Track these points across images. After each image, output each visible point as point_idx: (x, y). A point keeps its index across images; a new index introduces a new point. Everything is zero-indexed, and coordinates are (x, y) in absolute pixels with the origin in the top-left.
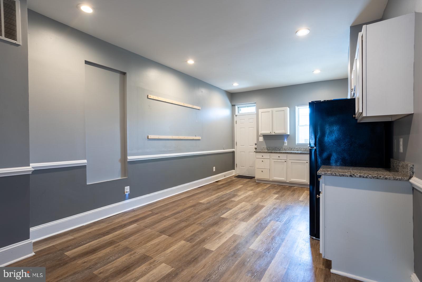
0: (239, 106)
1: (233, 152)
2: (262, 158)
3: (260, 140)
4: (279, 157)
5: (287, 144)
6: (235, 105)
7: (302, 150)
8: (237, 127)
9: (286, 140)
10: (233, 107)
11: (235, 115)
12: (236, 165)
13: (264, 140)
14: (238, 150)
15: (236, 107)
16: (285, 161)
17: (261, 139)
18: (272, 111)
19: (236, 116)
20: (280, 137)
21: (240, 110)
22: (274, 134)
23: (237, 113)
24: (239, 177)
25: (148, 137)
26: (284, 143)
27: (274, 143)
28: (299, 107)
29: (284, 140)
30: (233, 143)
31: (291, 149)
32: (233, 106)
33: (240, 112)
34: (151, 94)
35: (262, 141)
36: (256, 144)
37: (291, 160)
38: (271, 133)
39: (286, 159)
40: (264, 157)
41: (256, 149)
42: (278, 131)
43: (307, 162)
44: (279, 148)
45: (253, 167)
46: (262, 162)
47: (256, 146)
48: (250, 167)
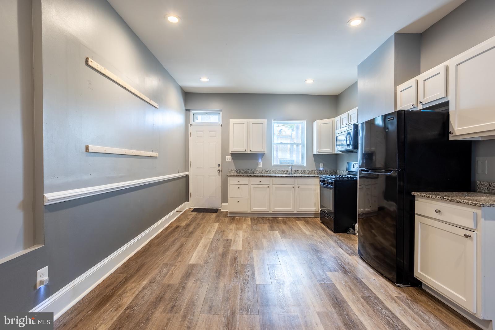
0: (195, 112)
1: (187, 177)
2: (239, 183)
3: (227, 160)
4: (260, 182)
5: (262, 166)
6: (189, 110)
7: (280, 172)
8: (192, 142)
9: (260, 160)
10: (188, 112)
11: (189, 124)
12: (191, 194)
13: (233, 160)
14: (192, 173)
15: (192, 113)
16: (268, 187)
17: (229, 158)
18: (248, 123)
19: (191, 125)
20: (253, 156)
21: (197, 118)
22: (250, 153)
23: (192, 122)
24: (196, 210)
25: (87, 148)
26: (258, 164)
27: (245, 165)
30: (186, 164)
31: (267, 172)
32: (188, 110)
33: (196, 121)
34: (92, 57)
35: (230, 161)
36: (219, 166)
37: (273, 185)
38: (246, 152)
39: (269, 185)
40: (240, 183)
41: (219, 171)
42: (255, 149)
43: (293, 187)
44: (251, 171)
45: (215, 196)
46: (238, 189)
47: (220, 168)
48: (211, 196)
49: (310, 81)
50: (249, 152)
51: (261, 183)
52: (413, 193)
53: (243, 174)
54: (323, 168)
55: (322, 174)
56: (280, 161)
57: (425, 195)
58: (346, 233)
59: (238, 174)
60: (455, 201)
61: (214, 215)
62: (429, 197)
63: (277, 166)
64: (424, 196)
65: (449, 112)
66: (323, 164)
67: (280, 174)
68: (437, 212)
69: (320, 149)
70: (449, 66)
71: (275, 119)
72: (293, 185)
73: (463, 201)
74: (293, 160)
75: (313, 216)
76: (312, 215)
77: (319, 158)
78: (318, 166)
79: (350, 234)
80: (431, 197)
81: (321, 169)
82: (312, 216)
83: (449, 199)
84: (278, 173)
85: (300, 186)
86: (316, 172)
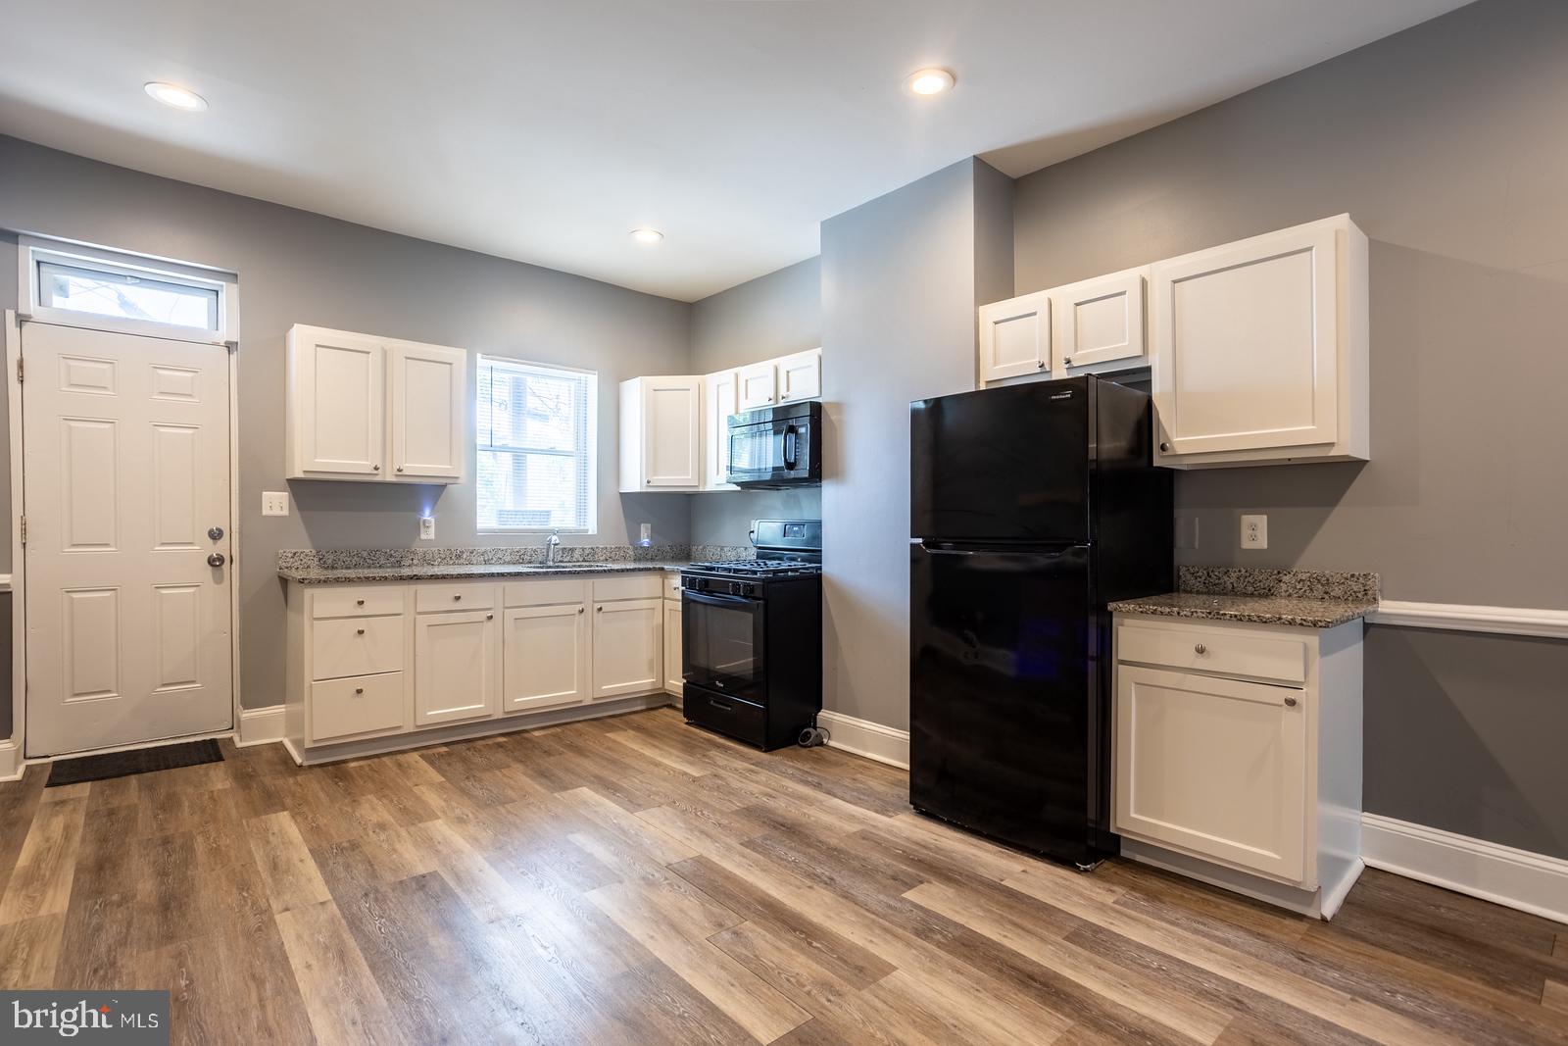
3: (266, 512)
4: (457, 598)
5: (436, 535)
6: (12, 238)
7: (508, 559)
8: (26, 408)
9: (427, 512)
12: (26, 690)
13: (299, 509)
14: (37, 576)
15: (30, 255)
16: (490, 617)
17: (276, 503)
18: (385, 351)
19: (22, 319)
23: (30, 304)
24: (80, 771)
26: (417, 526)
27: (361, 530)
28: (496, 364)
29: (419, 510)
31: (458, 557)
33: (59, 302)
35: (285, 512)
36: (215, 535)
37: (507, 608)
38: (376, 475)
39: (490, 609)
40: (366, 610)
41: (216, 562)
42: (417, 466)
43: (582, 611)
44: (391, 556)
45: (193, 682)
46: (360, 640)
47: (221, 548)
48: (164, 685)
49: (647, 237)
50: (390, 478)
51: (458, 606)
52: (1111, 606)
53: (351, 573)
54: (652, 538)
55: (647, 560)
56: (501, 513)
57: (1156, 610)
58: (796, 746)
59: (331, 574)
60: (1256, 619)
61: (218, 778)
62: (1170, 614)
63: (494, 535)
64: (1154, 612)
65: (1151, 397)
66: (649, 526)
67: (509, 563)
68: (1201, 651)
69: (655, 475)
70: (1147, 279)
71: (486, 354)
72: (581, 603)
73: (1280, 619)
74: (548, 513)
75: (641, 705)
76: (639, 702)
77: (640, 506)
78: (634, 535)
79: (811, 746)
80: (1178, 613)
81: (645, 541)
82: (639, 708)
83: (1236, 616)
84: (501, 561)
85: (602, 605)
86: (631, 553)
